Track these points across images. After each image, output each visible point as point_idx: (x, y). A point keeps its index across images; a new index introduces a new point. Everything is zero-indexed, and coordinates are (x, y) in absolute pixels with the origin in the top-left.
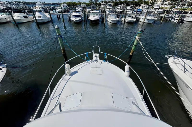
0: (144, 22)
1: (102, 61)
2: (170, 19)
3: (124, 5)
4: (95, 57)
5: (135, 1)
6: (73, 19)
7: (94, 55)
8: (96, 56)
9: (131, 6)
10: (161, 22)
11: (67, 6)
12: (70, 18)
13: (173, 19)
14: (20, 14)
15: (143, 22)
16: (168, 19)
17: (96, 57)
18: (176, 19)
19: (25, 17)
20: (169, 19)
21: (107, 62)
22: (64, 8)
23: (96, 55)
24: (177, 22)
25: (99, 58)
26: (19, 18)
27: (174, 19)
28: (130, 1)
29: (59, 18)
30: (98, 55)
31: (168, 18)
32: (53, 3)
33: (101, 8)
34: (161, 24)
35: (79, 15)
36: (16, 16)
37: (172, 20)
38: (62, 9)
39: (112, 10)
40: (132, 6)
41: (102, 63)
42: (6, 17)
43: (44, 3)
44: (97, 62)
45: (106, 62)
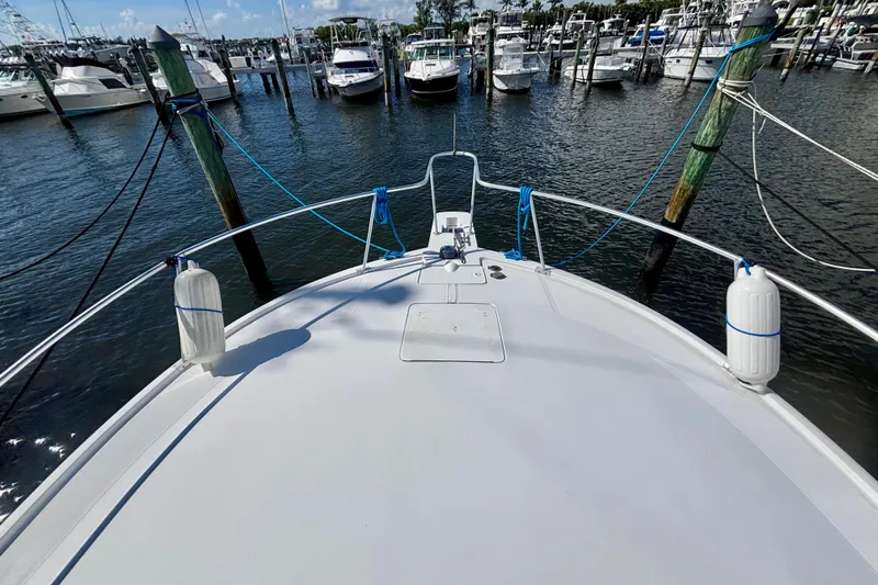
0: (691, 80)
1: (496, 257)
2: (825, 57)
3: (578, 18)
4: (444, 230)
5: (628, 3)
6: (338, 79)
7: (441, 219)
8: (452, 225)
9: (612, 20)
10: (785, 71)
11: (312, 41)
12: (321, 79)
13: (841, 58)
14: (86, 73)
15: (688, 76)
16: (814, 58)
17: (452, 235)
18: (860, 52)
19: (109, 83)
20: (818, 59)
21: (541, 265)
22: (301, 49)
23: (451, 221)
24: (868, 70)
25: (473, 238)
26: (82, 90)
27: (847, 56)
28: (606, 4)
29: (272, 86)
30: (464, 220)
31: (816, 55)
32: (262, 37)
33: (468, 37)
34: (784, 80)
35: (367, 59)
36: (70, 81)
37: (834, 60)
38: (290, 51)
39: (522, 40)
40: (617, 18)
41: (496, 268)
42: (24, 91)
43: (219, 42)
44: (457, 262)
45: (532, 265)
